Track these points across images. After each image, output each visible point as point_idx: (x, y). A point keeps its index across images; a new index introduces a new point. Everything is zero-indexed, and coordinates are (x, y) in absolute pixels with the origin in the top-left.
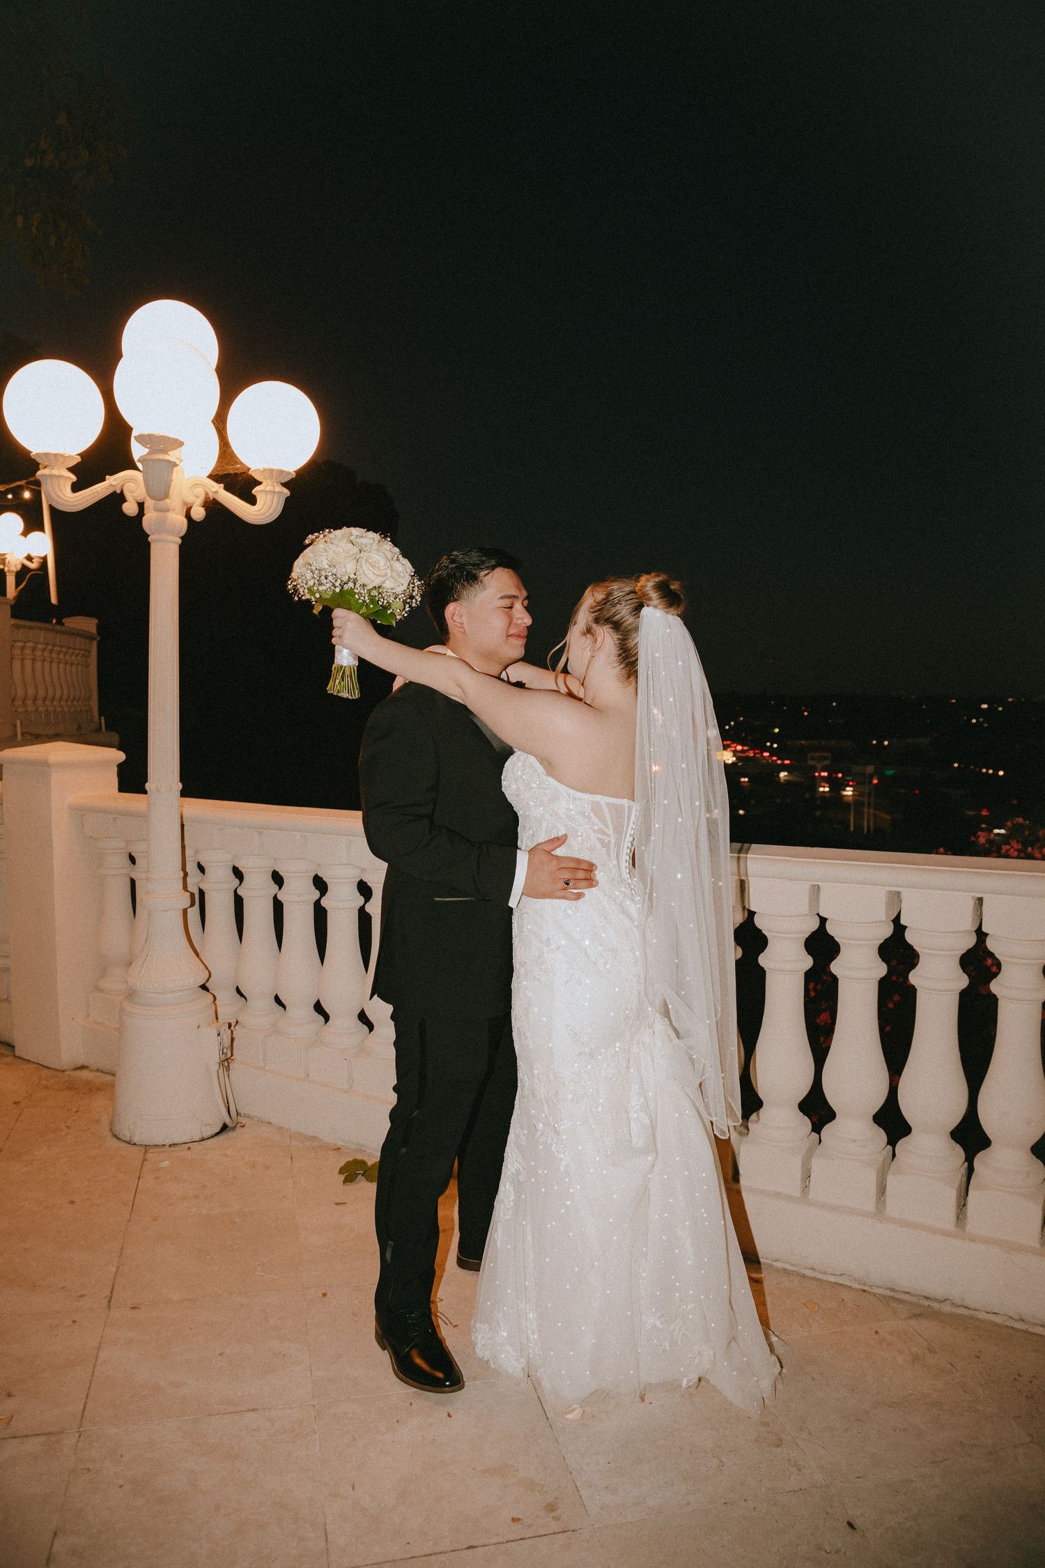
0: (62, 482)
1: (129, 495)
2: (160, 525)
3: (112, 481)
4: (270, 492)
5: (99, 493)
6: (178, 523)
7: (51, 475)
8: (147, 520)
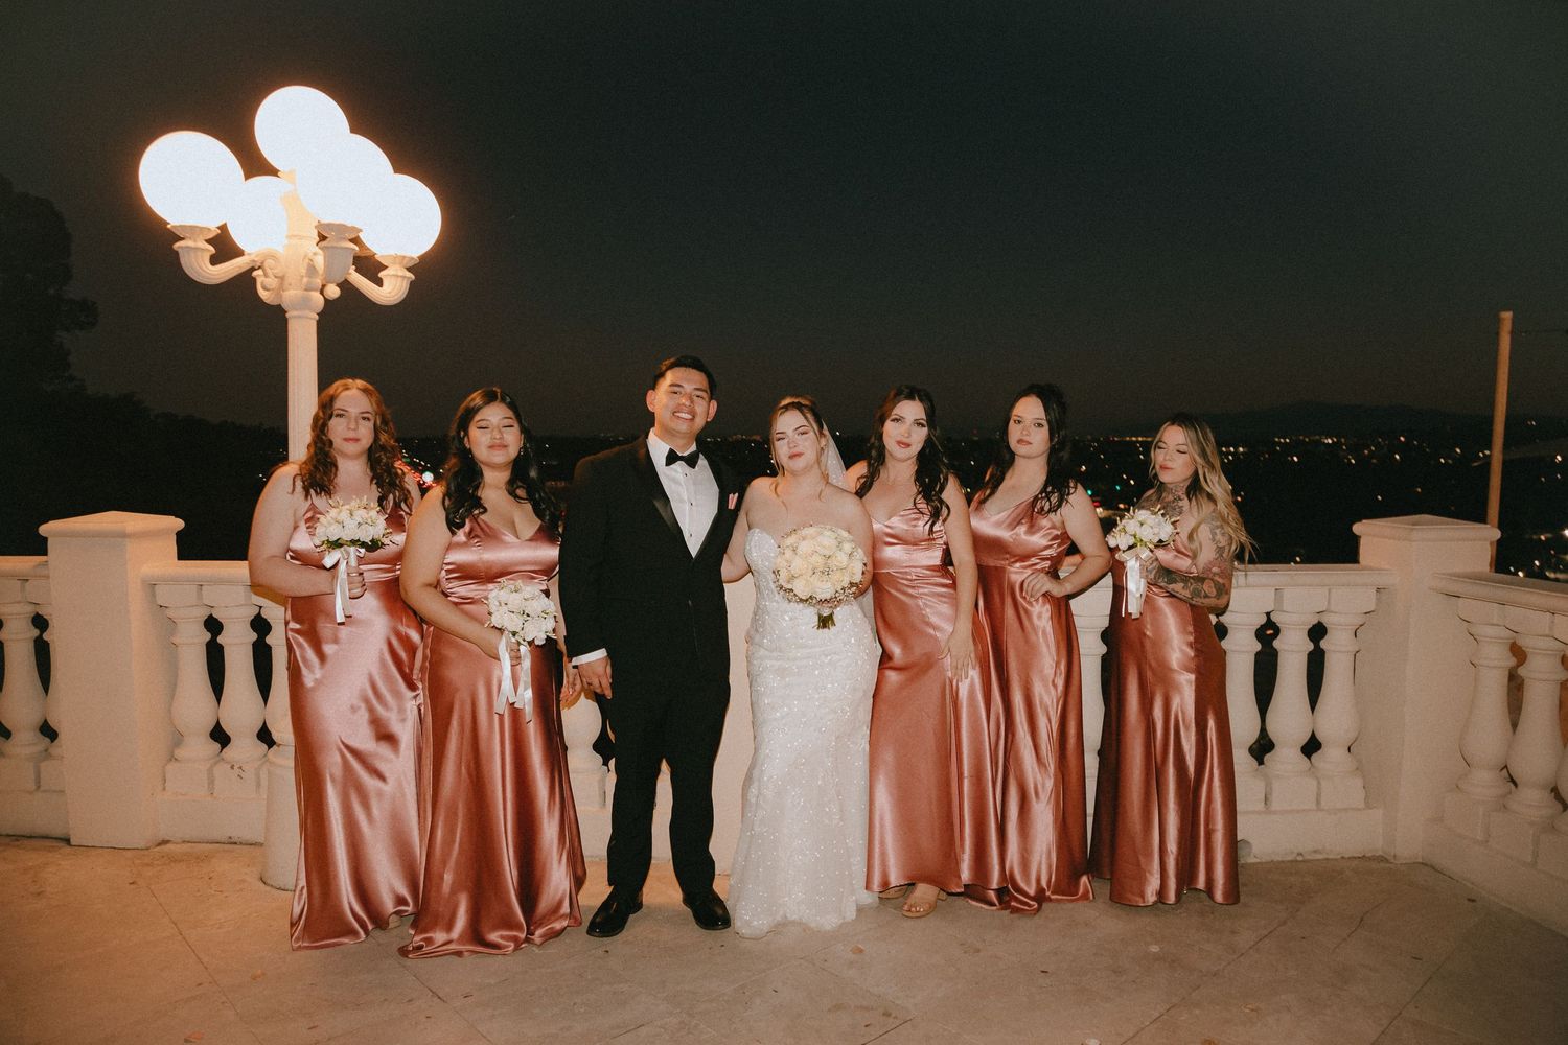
0: (199, 253)
1: (268, 271)
2: (305, 303)
3: (253, 257)
4: (397, 276)
5: (240, 267)
6: (318, 301)
7: (188, 247)
8: (289, 297)
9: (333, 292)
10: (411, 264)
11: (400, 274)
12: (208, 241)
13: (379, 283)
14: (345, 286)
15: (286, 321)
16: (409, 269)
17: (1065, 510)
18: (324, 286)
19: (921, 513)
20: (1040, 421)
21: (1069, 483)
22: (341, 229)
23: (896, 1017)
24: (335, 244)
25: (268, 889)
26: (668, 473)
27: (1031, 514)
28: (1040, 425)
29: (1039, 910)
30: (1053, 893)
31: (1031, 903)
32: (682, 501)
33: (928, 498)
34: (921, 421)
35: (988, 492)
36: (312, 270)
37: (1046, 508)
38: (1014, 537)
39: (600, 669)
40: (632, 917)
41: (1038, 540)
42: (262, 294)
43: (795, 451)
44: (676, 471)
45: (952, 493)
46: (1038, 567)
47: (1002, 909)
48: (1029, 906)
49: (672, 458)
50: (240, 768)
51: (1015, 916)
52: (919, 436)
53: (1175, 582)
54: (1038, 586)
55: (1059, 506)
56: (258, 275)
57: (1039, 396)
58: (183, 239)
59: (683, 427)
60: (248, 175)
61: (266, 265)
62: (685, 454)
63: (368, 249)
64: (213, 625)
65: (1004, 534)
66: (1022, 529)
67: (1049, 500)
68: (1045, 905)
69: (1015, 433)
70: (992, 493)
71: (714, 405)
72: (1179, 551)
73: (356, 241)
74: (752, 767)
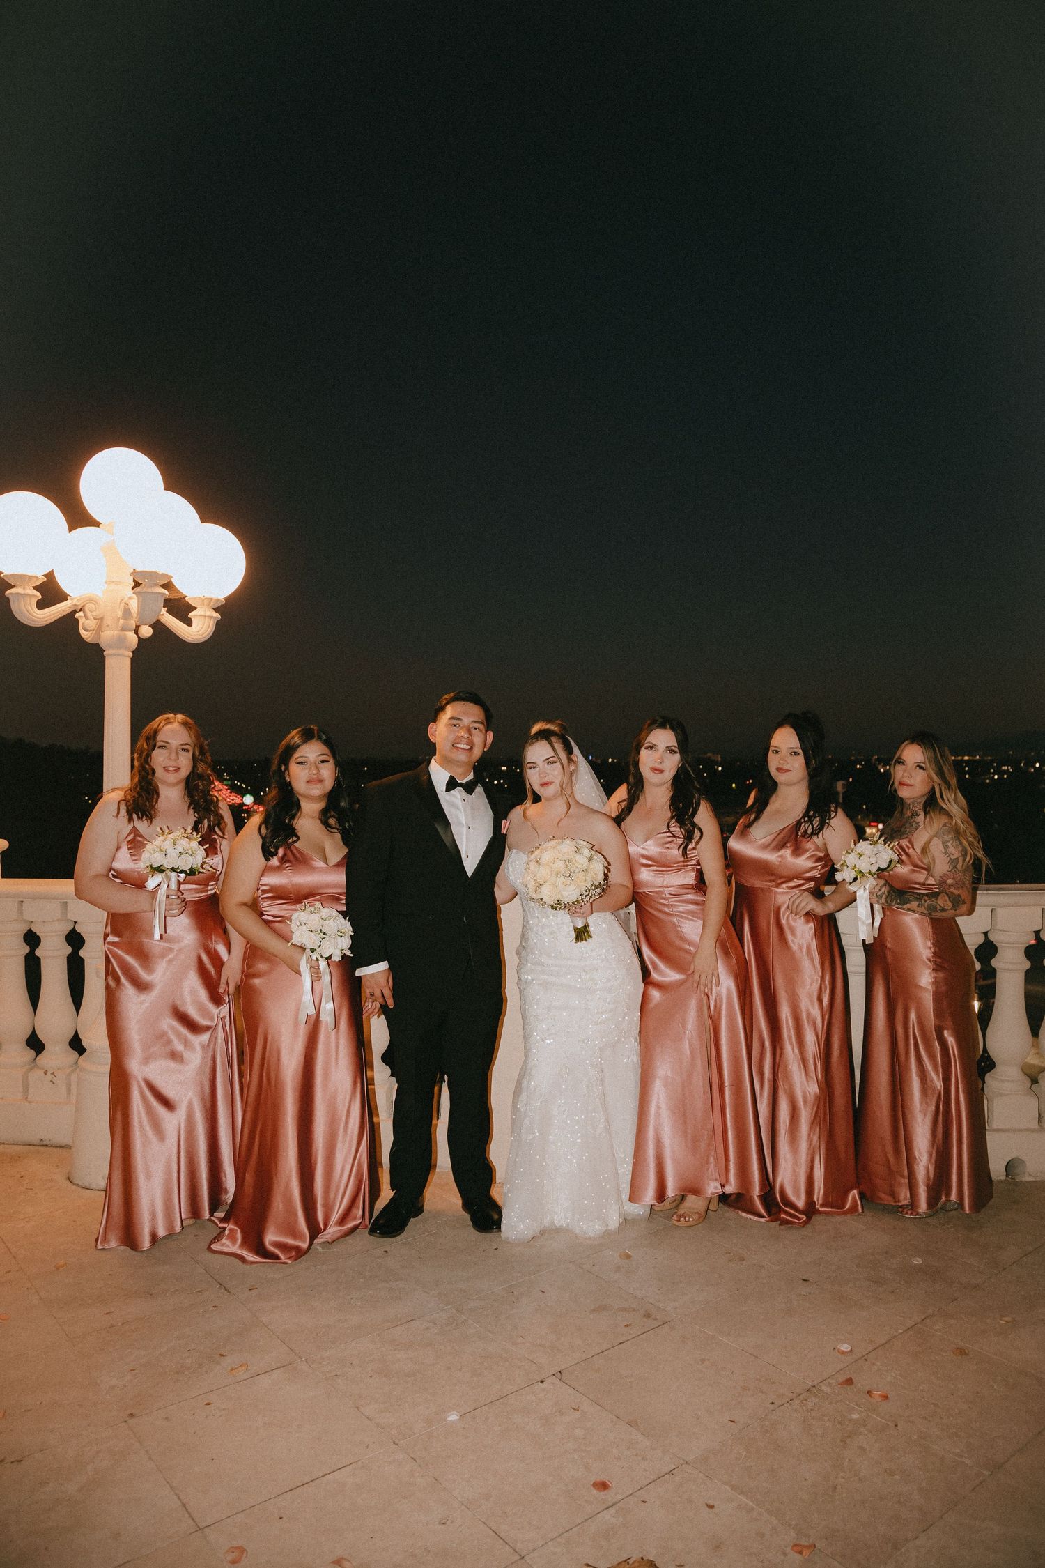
0: (28, 599)
1: (89, 614)
2: (121, 642)
3: (75, 602)
4: (205, 616)
5: (63, 611)
6: (133, 639)
7: (18, 594)
8: (107, 637)
9: (147, 631)
10: (216, 606)
11: (208, 613)
12: (36, 588)
13: (189, 622)
14: (158, 626)
15: (103, 658)
16: (216, 610)
17: (827, 833)
18: (137, 627)
19: (674, 836)
20: (796, 750)
21: (830, 807)
22: (152, 575)
23: (656, 1319)
24: (150, 590)
25: (74, 1187)
26: (448, 798)
27: (794, 838)
28: (796, 754)
29: (806, 1223)
30: (822, 1206)
31: (800, 1216)
32: (460, 824)
33: (681, 822)
34: (674, 748)
35: (753, 816)
36: (127, 613)
37: (809, 832)
38: (779, 859)
39: (382, 981)
40: (412, 1220)
41: (803, 862)
42: (83, 633)
43: (546, 780)
44: (454, 796)
45: (704, 817)
46: (804, 887)
47: (772, 1221)
48: (799, 1219)
49: (452, 784)
50: (53, 1073)
51: (782, 1227)
52: (672, 763)
53: (909, 902)
54: (803, 905)
55: (821, 829)
56: (80, 617)
57: (792, 726)
58: (13, 587)
59: (462, 757)
60: (71, 528)
61: (86, 609)
62: (464, 781)
63: (180, 592)
64: (32, 939)
65: (771, 857)
66: (787, 852)
67: (812, 824)
68: (814, 1218)
69: (773, 762)
70: (757, 818)
71: (490, 735)
72: (916, 866)
73: (168, 586)
74: (521, 1076)
